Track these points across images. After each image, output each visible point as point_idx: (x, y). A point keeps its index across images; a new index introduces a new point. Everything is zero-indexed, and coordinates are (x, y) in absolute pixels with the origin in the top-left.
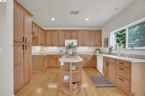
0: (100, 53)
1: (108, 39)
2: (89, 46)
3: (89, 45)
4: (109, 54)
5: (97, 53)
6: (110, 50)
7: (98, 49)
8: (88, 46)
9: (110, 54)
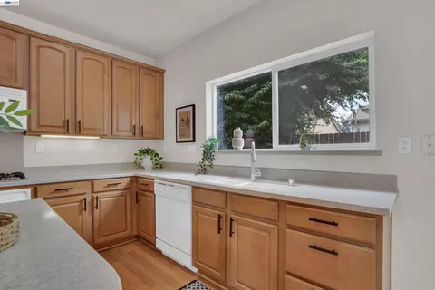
0: (159, 166)
1: (194, 106)
2: (110, 134)
3: (107, 131)
4: (204, 171)
5: (143, 168)
6: (208, 153)
7: (147, 151)
8: (102, 136)
9: (209, 169)
